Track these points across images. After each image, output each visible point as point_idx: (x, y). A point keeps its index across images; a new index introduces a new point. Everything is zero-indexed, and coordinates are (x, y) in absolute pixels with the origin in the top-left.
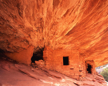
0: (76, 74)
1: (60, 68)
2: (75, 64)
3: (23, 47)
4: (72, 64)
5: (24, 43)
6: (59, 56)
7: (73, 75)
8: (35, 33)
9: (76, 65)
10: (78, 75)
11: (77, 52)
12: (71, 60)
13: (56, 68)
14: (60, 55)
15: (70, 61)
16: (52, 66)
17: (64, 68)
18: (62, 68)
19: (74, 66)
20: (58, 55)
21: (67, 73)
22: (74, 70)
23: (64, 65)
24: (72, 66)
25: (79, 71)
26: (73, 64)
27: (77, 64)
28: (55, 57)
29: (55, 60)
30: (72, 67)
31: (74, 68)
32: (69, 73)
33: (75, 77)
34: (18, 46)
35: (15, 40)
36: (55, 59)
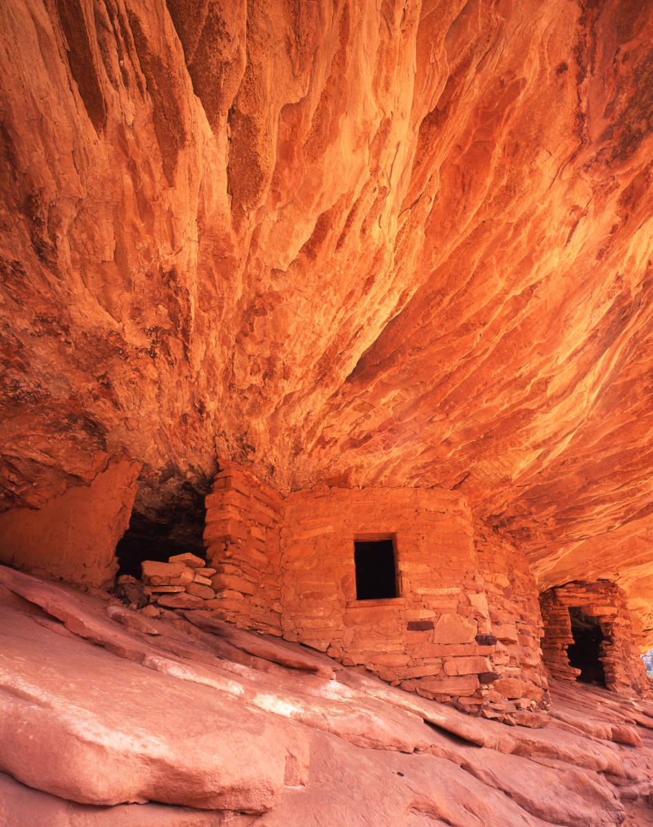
0: (451, 667)
1: (331, 624)
2: (445, 591)
3: (66, 468)
4: (420, 591)
5: (74, 438)
6: (325, 536)
7: (431, 670)
8: (137, 370)
9: (451, 596)
10: (467, 670)
11: (455, 502)
12: (410, 560)
13: (307, 623)
14: (329, 529)
15: (403, 566)
16: (276, 607)
17: (364, 622)
18: (348, 622)
19: (435, 604)
20: (318, 532)
21: (383, 659)
22: (438, 634)
23: (361, 595)
24: (418, 602)
25: (472, 639)
26: (427, 586)
27: (456, 590)
28: (296, 542)
29: (297, 564)
30: (424, 615)
31: (439, 615)
32: (402, 660)
33: (450, 687)
34: (34, 455)
35: (10, 418)
36: (297, 559)
